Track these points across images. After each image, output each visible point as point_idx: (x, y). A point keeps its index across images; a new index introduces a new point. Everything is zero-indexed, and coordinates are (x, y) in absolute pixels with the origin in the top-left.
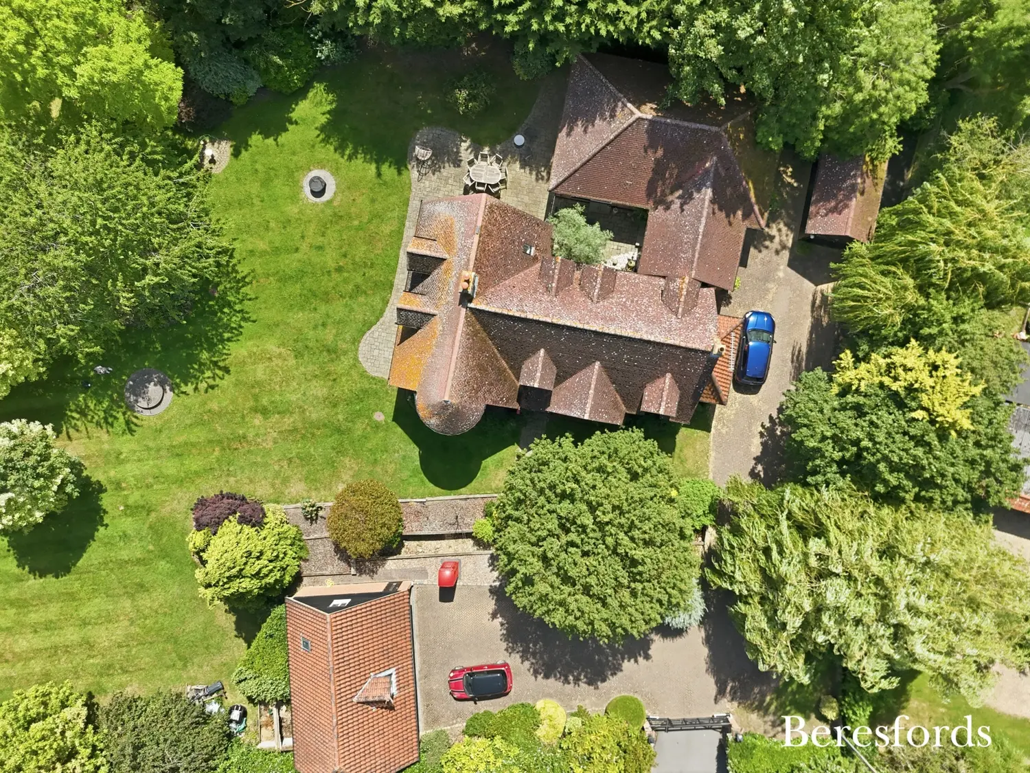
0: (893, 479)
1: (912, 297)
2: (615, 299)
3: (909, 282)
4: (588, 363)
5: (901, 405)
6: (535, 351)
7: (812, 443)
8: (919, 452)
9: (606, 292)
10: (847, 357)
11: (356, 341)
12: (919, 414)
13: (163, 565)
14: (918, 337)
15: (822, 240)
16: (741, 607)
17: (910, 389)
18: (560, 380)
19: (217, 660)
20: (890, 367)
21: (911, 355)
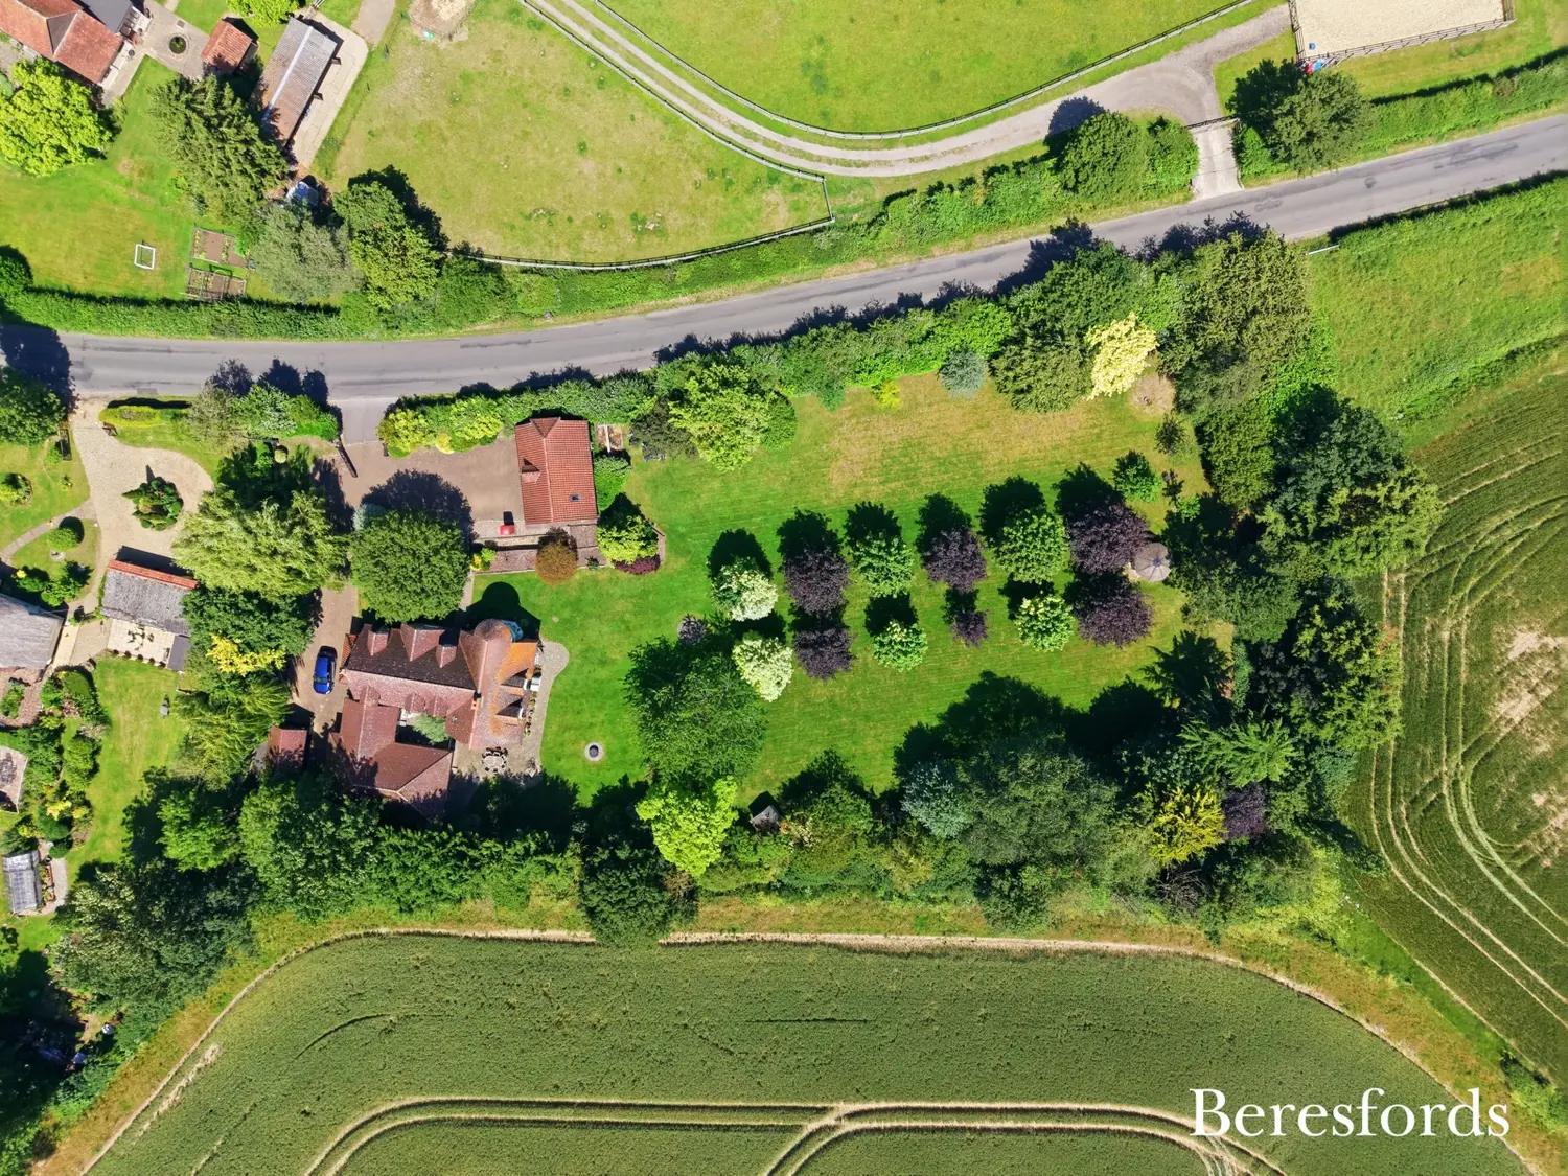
0: (250, 607)
1: (245, 699)
2: (405, 695)
3: (248, 708)
4: (417, 660)
5: (248, 644)
6: (447, 667)
7: (294, 619)
8: (237, 622)
9: (408, 699)
10: (279, 665)
11: (571, 663)
12: (238, 641)
13: (682, 530)
14: (240, 677)
15: (298, 727)
16: (328, 527)
17: (243, 653)
18: (435, 649)
19: (649, 474)
20: (255, 662)
21: (244, 670)
